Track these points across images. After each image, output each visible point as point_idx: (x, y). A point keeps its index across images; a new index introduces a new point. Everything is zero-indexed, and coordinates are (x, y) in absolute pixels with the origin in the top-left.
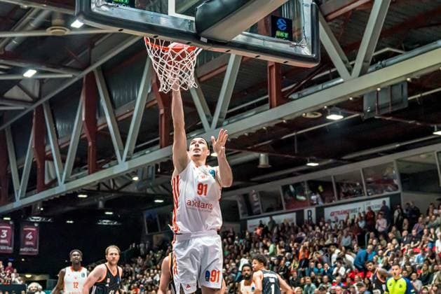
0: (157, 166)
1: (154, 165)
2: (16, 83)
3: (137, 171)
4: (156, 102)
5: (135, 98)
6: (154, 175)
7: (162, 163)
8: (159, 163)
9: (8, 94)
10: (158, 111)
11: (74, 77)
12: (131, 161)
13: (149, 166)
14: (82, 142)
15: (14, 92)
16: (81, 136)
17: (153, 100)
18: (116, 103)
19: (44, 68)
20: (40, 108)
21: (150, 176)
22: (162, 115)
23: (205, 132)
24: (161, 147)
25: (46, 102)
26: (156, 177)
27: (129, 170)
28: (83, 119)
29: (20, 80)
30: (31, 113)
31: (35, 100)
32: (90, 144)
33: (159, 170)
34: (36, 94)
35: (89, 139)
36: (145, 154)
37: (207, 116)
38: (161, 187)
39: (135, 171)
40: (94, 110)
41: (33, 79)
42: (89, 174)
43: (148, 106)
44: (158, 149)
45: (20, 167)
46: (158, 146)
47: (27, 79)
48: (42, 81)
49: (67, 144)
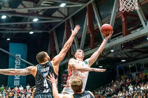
0: (122, 45)
1: (120, 44)
2: (57, 9)
3: (113, 47)
4: (120, 16)
5: (111, 14)
6: (121, 49)
7: (124, 43)
8: (122, 43)
9: (53, 15)
10: (121, 20)
11: (83, 6)
12: (110, 43)
13: (118, 45)
14: (88, 35)
15: (56, 14)
16: (87, 32)
17: (119, 15)
18: (102, 17)
19: (69, 2)
20: (68, 21)
21: (119, 50)
22: (123, 21)
23: (143, 28)
24: (123, 36)
25: (71, 18)
26: (122, 50)
27: (109, 47)
28: (88, 25)
29: (59, 8)
30: (64, 23)
31: (66, 17)
32: (91, 36)
33: (123, 47)
34: (66, 14)
35: (90, 33)
36: (116, 39)
37: (144, 21)
38: (124, 54)
39: (112, 47)
40: (92, 20)
41: (64, 8)
42: (91, 49)
43: (117, 18)
44: (122, 37)
45: (60, 47)
46: (122, 36)
47: (62, 8)
48: (68, 8)
49: (81, 36)
